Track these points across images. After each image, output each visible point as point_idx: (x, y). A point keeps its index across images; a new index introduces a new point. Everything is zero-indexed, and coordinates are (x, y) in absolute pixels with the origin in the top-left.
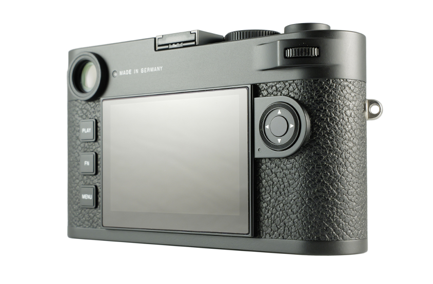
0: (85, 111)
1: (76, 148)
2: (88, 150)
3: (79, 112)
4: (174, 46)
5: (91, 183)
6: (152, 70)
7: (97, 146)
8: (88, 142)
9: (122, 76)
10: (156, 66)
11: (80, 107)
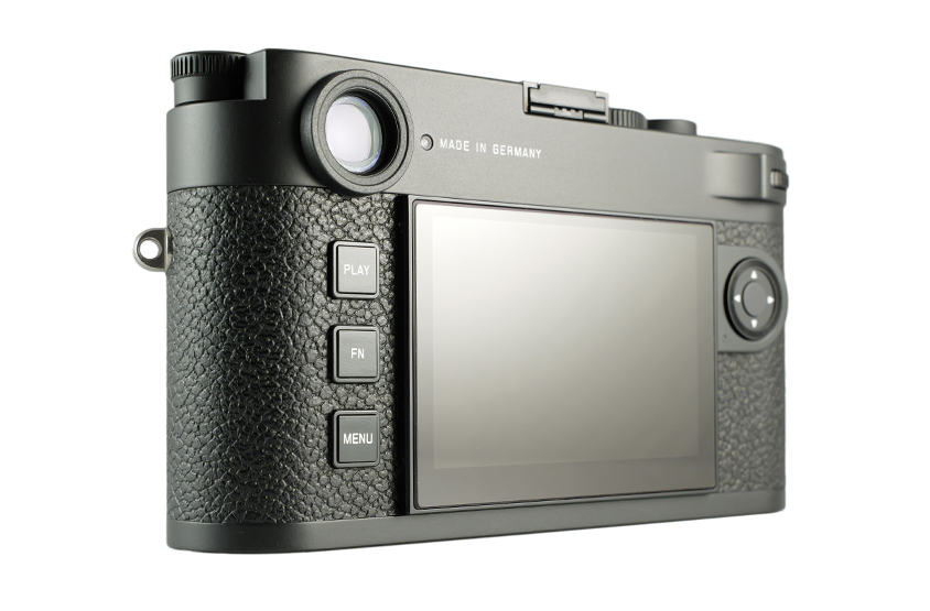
0: (341, 220)
1: (313, 312)
2: (352, 320)
3: (323, 220)
4: (565, 113)
5: (361, 405)
6: (518, 152)
7: (375, 312)
8: (350, 300)
9: (447, 150)
10: (528, 146)
11: (327, 208)
